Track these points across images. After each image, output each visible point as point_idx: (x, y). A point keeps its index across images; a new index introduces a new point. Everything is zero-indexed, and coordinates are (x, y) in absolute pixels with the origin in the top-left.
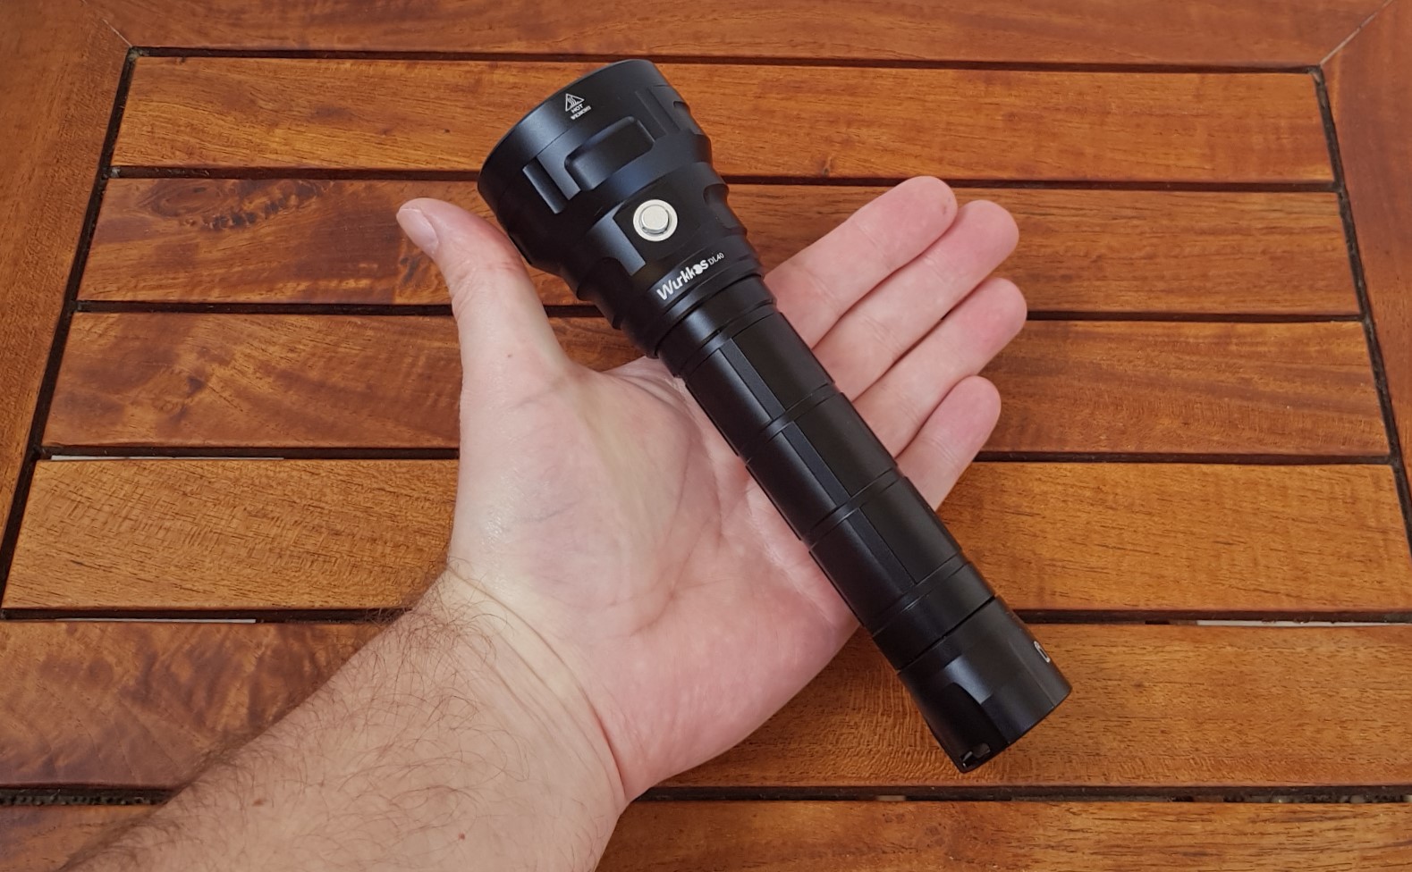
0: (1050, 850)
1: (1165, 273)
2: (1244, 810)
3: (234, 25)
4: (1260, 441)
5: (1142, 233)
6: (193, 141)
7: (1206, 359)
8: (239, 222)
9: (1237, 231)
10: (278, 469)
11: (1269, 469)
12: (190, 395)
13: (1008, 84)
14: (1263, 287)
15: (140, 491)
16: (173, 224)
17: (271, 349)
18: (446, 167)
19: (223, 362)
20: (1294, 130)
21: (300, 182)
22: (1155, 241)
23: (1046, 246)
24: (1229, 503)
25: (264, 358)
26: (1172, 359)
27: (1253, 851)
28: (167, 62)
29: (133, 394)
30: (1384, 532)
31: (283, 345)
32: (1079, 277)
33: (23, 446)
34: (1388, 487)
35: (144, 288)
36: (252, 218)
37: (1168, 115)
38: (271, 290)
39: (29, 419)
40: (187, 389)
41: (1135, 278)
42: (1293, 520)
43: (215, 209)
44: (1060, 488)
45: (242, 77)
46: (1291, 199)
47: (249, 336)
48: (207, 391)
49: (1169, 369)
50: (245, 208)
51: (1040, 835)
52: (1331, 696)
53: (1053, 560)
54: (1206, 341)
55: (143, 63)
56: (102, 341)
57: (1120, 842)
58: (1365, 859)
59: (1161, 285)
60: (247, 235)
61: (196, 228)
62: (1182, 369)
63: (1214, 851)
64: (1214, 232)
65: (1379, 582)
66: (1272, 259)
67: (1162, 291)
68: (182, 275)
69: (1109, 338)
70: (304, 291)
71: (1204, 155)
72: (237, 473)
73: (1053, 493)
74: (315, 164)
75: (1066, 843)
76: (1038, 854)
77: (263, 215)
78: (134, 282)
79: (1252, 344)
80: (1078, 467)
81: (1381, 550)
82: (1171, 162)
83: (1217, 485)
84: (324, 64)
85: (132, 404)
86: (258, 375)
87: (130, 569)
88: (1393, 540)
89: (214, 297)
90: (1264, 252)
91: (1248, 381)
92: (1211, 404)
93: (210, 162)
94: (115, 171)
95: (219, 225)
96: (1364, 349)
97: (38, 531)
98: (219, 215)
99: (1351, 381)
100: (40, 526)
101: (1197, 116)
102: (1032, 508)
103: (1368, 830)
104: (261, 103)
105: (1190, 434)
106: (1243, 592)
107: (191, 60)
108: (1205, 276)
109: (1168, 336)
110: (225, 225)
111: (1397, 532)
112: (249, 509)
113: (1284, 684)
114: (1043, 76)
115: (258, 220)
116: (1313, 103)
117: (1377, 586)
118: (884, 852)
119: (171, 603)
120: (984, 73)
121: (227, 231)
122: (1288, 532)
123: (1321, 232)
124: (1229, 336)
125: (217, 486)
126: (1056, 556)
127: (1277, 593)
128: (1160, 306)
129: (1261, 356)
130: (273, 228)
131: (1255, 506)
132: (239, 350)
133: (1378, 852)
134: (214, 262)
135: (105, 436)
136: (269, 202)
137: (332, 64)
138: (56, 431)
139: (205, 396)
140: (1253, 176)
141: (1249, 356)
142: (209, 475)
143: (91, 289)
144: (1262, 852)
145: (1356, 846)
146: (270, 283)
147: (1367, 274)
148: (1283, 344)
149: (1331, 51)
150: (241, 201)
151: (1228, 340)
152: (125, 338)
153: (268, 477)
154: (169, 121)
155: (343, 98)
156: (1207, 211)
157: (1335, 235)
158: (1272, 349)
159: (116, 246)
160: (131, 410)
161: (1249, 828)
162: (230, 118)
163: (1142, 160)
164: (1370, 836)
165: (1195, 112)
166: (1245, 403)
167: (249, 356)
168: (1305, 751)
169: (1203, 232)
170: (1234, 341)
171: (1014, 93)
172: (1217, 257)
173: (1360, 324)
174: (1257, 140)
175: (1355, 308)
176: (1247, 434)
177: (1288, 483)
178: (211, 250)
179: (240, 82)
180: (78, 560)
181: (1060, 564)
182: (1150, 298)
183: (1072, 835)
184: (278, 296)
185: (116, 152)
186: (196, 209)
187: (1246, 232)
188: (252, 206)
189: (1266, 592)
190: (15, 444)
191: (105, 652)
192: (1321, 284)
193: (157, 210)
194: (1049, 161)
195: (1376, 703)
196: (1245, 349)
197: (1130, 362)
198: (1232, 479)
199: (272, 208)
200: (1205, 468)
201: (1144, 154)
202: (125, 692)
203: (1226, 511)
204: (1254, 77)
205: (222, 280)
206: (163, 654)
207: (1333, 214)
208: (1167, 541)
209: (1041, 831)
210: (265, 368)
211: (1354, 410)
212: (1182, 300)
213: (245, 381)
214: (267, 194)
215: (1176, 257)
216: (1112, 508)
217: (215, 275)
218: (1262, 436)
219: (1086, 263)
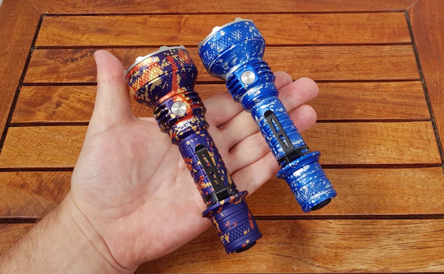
0: (322, 234)
1: (358, 69)
2: (385, 222)
3: (73, 7)
4: (388, 115)
5: (351, 58)
6: (59, 39)
7: (371, 93)
8: (73, 60)
9: (381, 56)
10: (82, 128)
11: (392, 123)
12: (56, 108)
13: (309, 18)
14: (389, 72)
15: (40, 135)
16: (53, 61)
17: (81, 95)
18: (136, 45)
19: (66, 99)
20: (398, 28)
21: (91, 49)
22: (355, 60)
23: (321, 62)
24: (379, 133)
25: (79, 98)
26: (361, 93)
27: (388, 233)
28: (53, 18)
29: (39, 108)
30: (429, 140)
31: (85, 94)
32: (331, 71)
33: (5, 123)
34: (430, 128)
35: (43, 79)
36: (76, 59)
37: (359, 25)
38: (81, 79)
39: (7, 116)
40: (55, 106)
41: (348, 70)
42: (400, 138)
43: (65, 57)
44: (325, 130)
45: (74, 21)
46: (398, 47)
47: (75, 92)
48: (61, 107)
49: (359, 95)
50: (74, 56)
51: (319, 229)
52: (413, 188)
53: (323, 150)
54: (372, 88)
55: (45, 18)
56: (30, 94)
57: (345, 231)
58: (424, 236)
59: (357, 72)
60: (75, 64)
61: (59, 62)
62: (364, 95)
63: (375, 233)
64: (374, 57)
65: (428, 155)
66: (392, 64)
67: (357, 74)
68: (55, 75)
69: (341, 87)
70: (92, 79)
71: (370, 36)
72: (70, 129)
73: (323, 131)
74: (96, 44)
75: (327, 232)
76: (319, 235)
77: (80, 58)
78: (40, 77)
79: (386, 88)
80: (331, 124)
81: (428, 146)
82: (360, 38)
83: (375, 128)
84: (100, 17)
85: (38, 111)
86: (77, 102)
87: (36, 157)
88: (432, 143)
89: (64, 81)
90: (389, 62)
91: (384, 99)
92: (373, 105)
93: (65, 45)
94: (36, 48)
95: (67, 61)
96: (422, 89)
97: (8, 146)
98: (66, 58)
99: (418, 98)
100: (9, 145)
101: (368, 25)
102: (316, 135)
103: (425, 227)
104: (81, 28)
105: (366, 114)
106: (384, 159)
107: (60, 17)
108: (371, 69)
109: (359, 86)
110: (68, 61)
111: (433, 141)
112: (73, 139)
113: (397, 185)
114: (320, 15)
115: (78, 60)
116: (405, 20)
117: (427, 156)
118: (269, 235)
119: (48, 166)
120: (301, 15)
121: (69, 63)
122: (398, 141)
123: (408, 56)
124: (378, 86)
125: (63, 133)
126: (324, 149)
127: (394, 159)
128: (357, 78)
129: (388, 91)
130: (83, 62)
131: (387, 134)
132: (71, 96)
133: (428, 234)
134: (65, 71)
135: (29, 120)
136: (82, 55)
137: (102, 17)
138: (15, 119)
139: (60, 108)
140: (386, 42)
141: (385, 92)
142: (61, 130)
143: (27, 80)
144: (391, 234)
145: (422, 232)
146: (81, 77)
147: (423, 68)
148: (396, 88)
149: (410, 6)
150: (73, 55)
151: (378, 87)
152: (37, 93)
153: (79, 130)
154: (52, 34)
155: (105, 26)
156: (371, 51)
157: (412, 57)
158: (393, 89)
159: (35, 68)
160: (38, 113)
161: (386, 227)
162: (71, 32)
163: (351, 38)
164: (426, 229)
165: (367, 24)
166: (384, 105)
167: (74, 97)
168: (404, 204)
169: (370, 57)
170: (380, 87)
171: (311, 20)
172: (375, 64)
173: (420, 82)
174: (387, 31)
175: (418, 77)
176: (384, 113)
177: (398, 127)
178: (63, 69)
179: (74, 23)
180: (20, 154)
181: (325, 151)
182: (354, 76)
183: (329, 229)
184: (84, 81)
185: (36, 42)
186: (59, 57)
187: (383, 57)
188: (77, 56)
189: (391, 158)
190: (2, 123)
191: (27, 180)
192: (408, 71)
193: (48, 57)
194: (322, 38)
195: (428, 190)
196: (384, 90)
197: (347, 94)
198: (380, 126)
199: (82, 57)
200: (371, 123)
201: (351, 36)
202: (33, 191)
203: (378, 135)
204: (386, 14)
205: (66, 77)
206: (45, 180)
207: (411, 51)
208: (359, 144)
209: (319, 228)
210: (79, 101)
211: (419, 106)
212: (363, 76)
213: (73, 104)
214: (81, 53)
215: (362, 64)
216: (341, 135)
217: (65, 75)
218: (389, 114)
219: (333, 66)
